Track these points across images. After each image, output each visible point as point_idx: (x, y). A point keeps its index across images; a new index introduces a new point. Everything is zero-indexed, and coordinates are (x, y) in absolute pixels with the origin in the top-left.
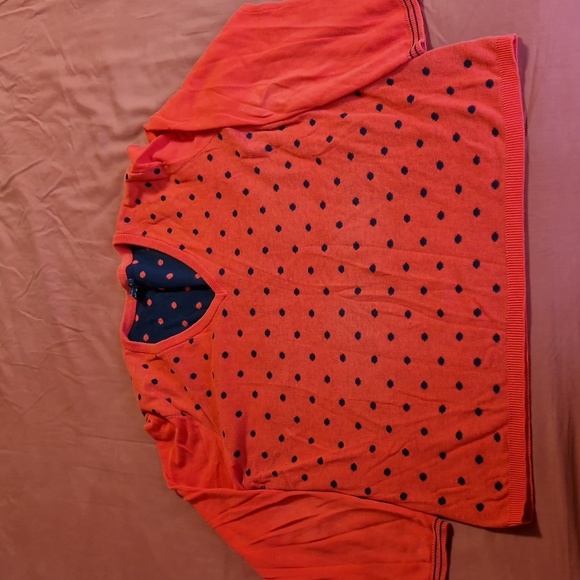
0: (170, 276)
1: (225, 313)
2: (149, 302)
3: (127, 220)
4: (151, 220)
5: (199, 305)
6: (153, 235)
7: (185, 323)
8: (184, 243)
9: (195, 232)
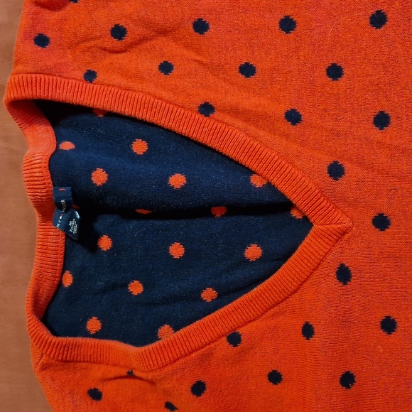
0: (177, 181)
1: (344, 274)
2: (105, 243)
3: (42, 41)
4: (112, 43)
5: (253, 252)
6: (117, 80)
7: (209, 294)
8: (212, 98)
9: (247, 70)
